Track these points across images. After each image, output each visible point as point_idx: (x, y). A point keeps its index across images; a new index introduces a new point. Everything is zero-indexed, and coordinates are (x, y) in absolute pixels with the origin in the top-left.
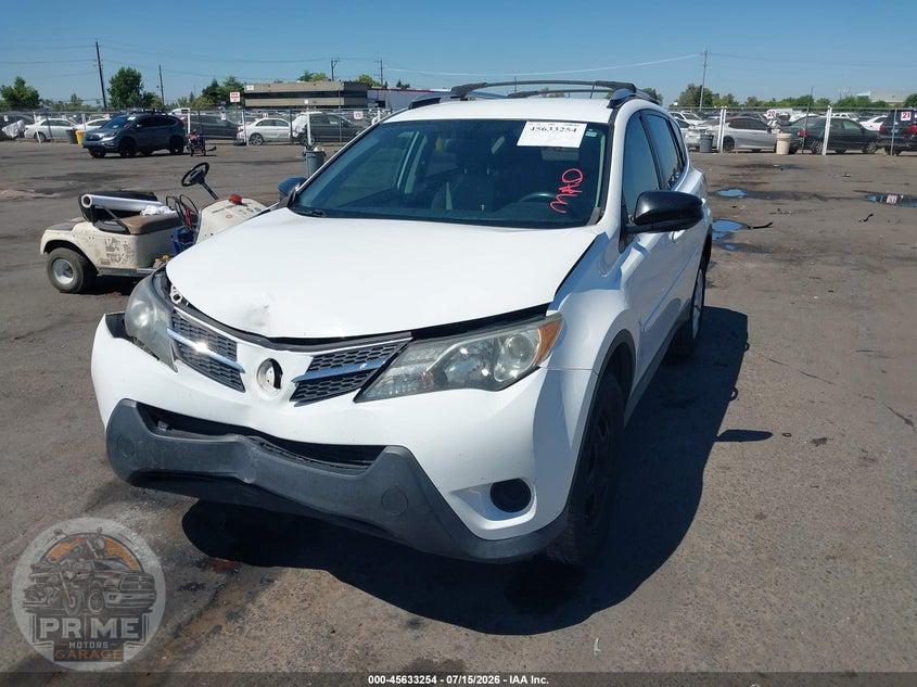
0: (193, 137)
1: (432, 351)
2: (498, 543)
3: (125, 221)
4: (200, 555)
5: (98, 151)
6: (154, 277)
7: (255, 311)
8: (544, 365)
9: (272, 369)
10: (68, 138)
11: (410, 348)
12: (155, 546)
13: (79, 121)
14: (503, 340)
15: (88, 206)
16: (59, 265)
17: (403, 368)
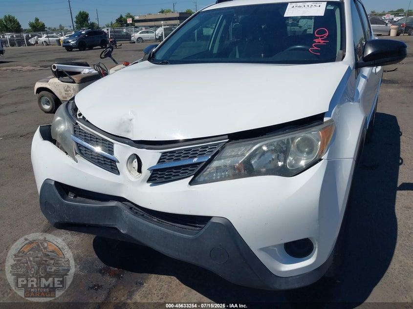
0: (111, 40)
1: (243, 149)
2: (290, 279)
3: (73, 77)
4: (102, 265)
5: (69, 48)
6: (68, 102)
7: (124, 122)
8: (325, 157)
9: (136, 160)
10: (57, 43)
11: (227, 147)
12: (77, 259)
13: (62, 36)
14: (293, 139)
15: (55, 70)
16: (43, 99)
17: (223, 161)
